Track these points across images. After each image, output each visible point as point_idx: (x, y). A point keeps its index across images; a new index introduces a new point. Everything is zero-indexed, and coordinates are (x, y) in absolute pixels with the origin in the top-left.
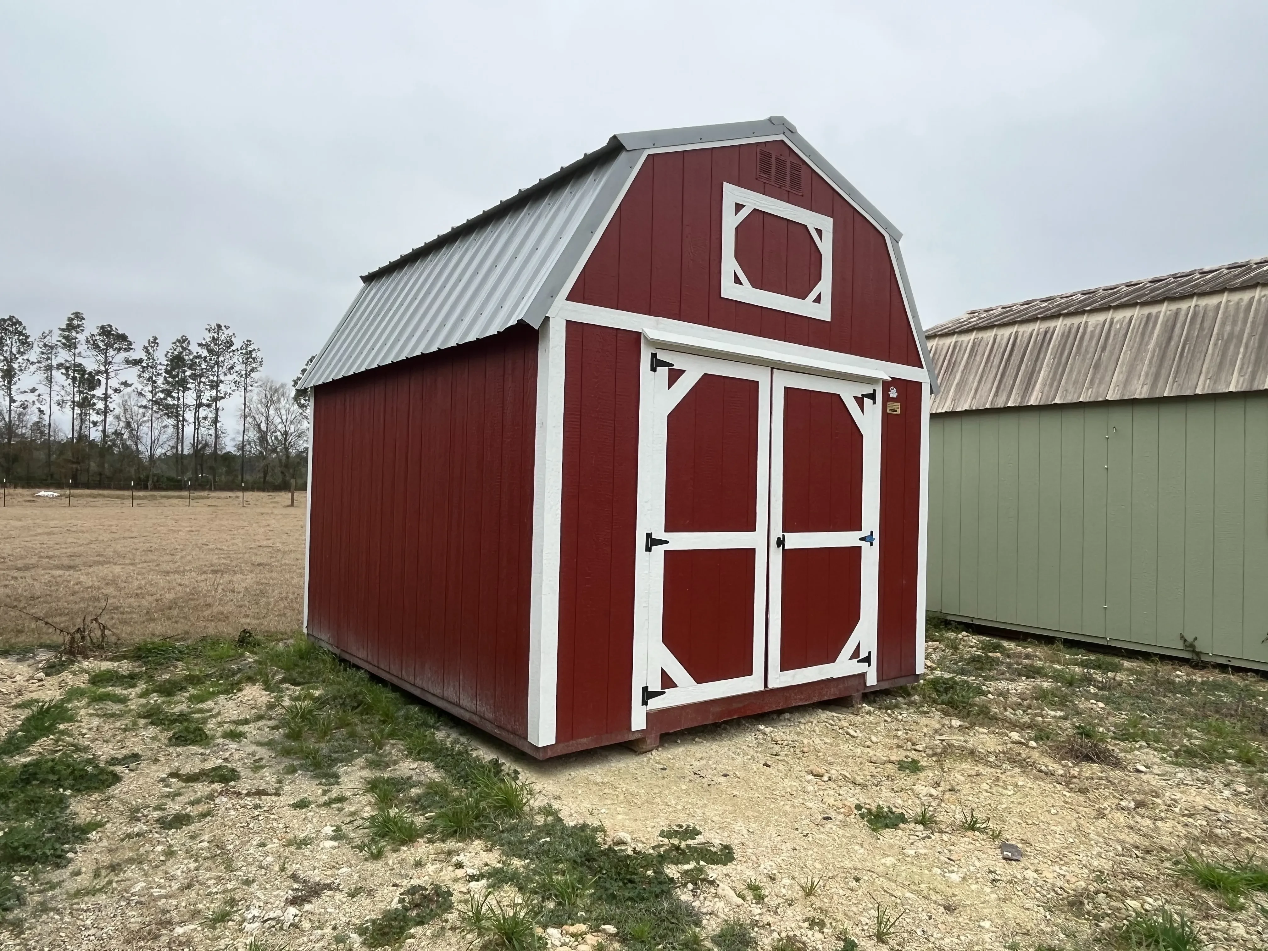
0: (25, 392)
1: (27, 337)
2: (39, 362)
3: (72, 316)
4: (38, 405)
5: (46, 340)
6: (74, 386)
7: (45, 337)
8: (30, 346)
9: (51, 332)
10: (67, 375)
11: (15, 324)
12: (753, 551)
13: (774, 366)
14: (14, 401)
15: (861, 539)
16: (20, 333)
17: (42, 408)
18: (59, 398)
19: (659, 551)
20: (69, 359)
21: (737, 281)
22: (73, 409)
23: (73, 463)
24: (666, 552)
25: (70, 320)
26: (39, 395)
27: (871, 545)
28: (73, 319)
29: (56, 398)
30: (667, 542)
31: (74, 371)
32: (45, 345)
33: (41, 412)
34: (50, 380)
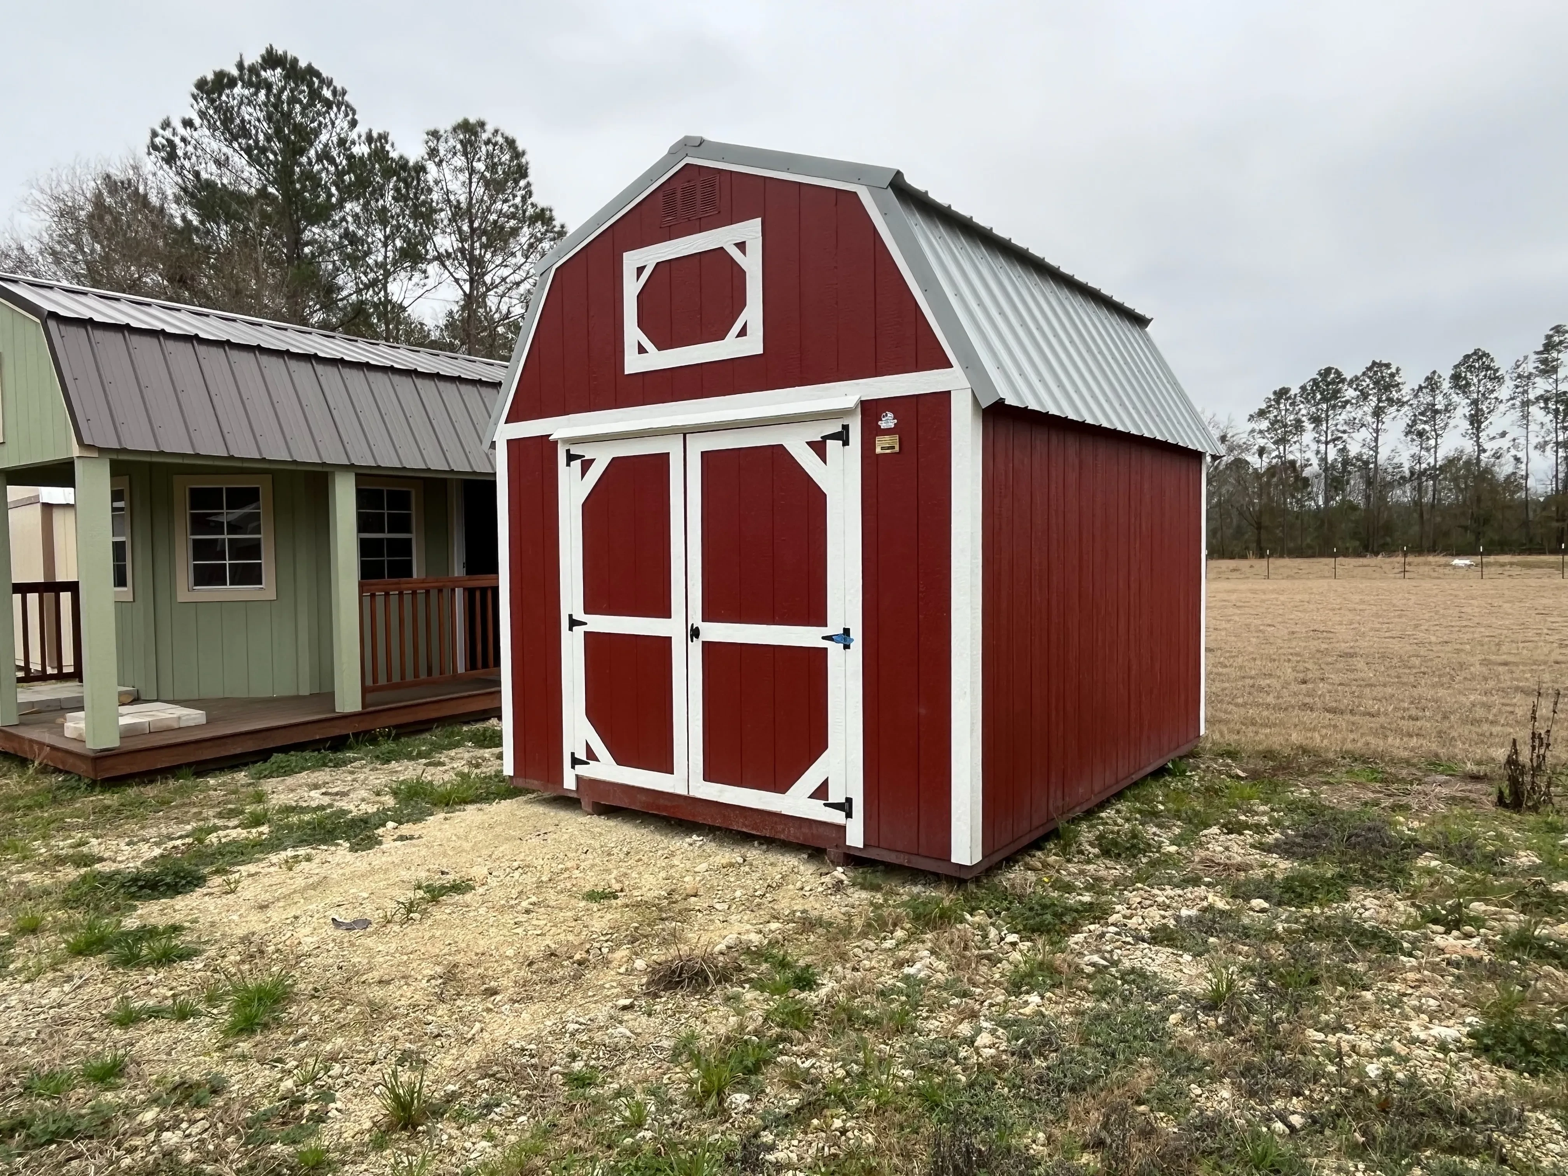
0: (1494, 438)
1: (1497, 370)
2: (1512, 399)
3: (1551, 333)
4: (1513, 452)
5: (1520, 369)
6: (1557, 423)
7: (1518, 366)
8: (1500, 380)
9: (1526, 358)
10: (1546, 408)
11: (1480, 358)
12: (668, 640)
13: (685, 432)
14: (1485, 451)
15: (824, 638)
16: (1488, 368)
17: (1519, 455)
18: (1540, 440)
19: (579, 631)
20: (1550, 388)
21: (642, 350)
22: (1557, 452)
23: (1558, 521)
24: (586, 634)
25: (1549, 337)
26: (1514, 440)
27: (847, 647)
28: (1551, 337)
29: (1534, 441)
30: (585, 624)
31: (1557, 402)
32: (1519, 376)
33: (1517, 460)
34: (1526, 416)
